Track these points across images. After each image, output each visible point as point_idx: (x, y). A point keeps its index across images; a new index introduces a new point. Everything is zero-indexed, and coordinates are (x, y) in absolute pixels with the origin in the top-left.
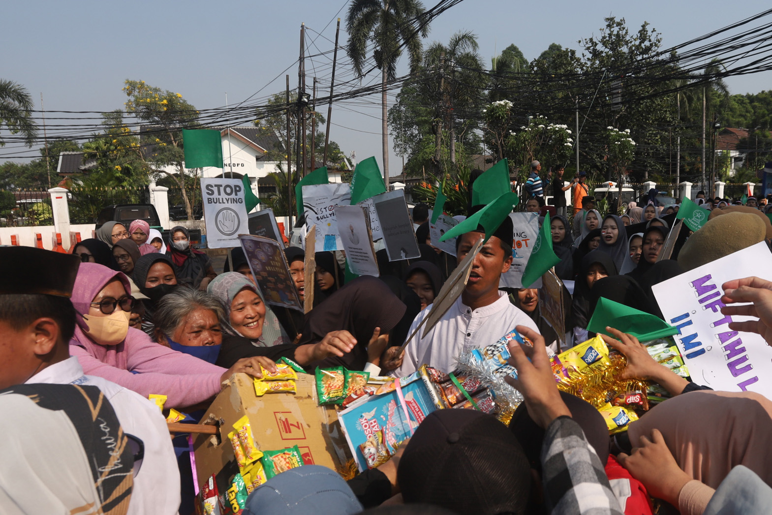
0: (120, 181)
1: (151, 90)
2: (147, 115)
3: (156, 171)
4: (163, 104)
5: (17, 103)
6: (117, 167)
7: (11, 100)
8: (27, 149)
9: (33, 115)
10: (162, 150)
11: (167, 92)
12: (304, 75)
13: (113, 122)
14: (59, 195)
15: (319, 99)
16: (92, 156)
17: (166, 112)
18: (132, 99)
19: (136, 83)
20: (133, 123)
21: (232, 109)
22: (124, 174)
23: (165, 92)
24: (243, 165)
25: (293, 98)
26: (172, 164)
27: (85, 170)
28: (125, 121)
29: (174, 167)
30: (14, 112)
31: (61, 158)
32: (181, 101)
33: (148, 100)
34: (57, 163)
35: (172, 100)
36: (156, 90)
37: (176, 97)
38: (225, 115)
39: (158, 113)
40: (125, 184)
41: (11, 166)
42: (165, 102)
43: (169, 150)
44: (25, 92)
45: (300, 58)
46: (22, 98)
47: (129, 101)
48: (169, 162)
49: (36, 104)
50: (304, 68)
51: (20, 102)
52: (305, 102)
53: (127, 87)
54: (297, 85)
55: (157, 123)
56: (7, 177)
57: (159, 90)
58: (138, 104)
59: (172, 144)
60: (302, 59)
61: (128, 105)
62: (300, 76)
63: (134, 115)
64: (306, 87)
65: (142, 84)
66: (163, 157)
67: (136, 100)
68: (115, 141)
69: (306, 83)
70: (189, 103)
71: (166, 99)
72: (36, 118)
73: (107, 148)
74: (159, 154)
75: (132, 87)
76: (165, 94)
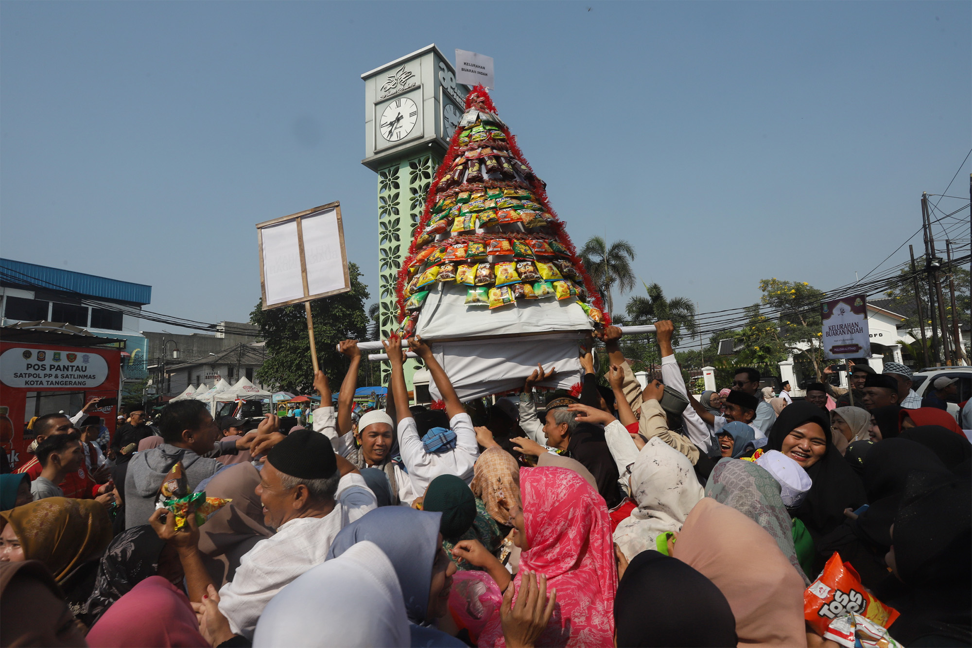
0: (761, 358)
1: (781, 284)
2: (780, 304)
3: (789, 348)
4: (791, 293)
5: (686, 311)
6: (756, 348)
7: (682, 310)
8: (692, 340)
9: (696, 317)
10: (794, 330)
11: (795, 283)
12: (932, 241)
13: (752, 314)
14: (708, 372)
15: (956, 260)
16: (741, 341)
17: (794, 299)
18: (766, 293)
19: (769, 281)
20: (768, 311)
21: (850, 288)
22: (766, 352)
23: (793, 283)
24: (881, 335)
25: (921, 265)
26: (804, 341)
27: (737, 351)
28: (761, 311)
29: (805, 343)
30: (683, 317)
31: (720, 343)
32: (808, 288)
33: (779, 292)
34: (718, 346)
35: (799, 289)
36: (785, 283)
37: (803, 286)
38: (843, 294)
39: (788, 301)
40: (766, 360)
41: (692, 352)
42: (793, 291)
43: (799, 330)
44: (690, 303)
45: (924, 226)
46: (688, 307)
47: (764, 296)
48: (800, 339)
49: (698, 310)
50: (930, 233)
51: (688, 310)
52: (936, 266)
53: (762, 285)
54: (924, 252)
55: (789, 309)
56: (690, 360)
57: (788, 283)
58: (771, 297)
59: (802, 324)
60: (926, 227)
61: (763, 298)
62: (926, 243)
63: (768, 306)
64: (936, 252)
65: (774, 281)
66: (793, 336)
67: (769, 294)
68: (754, 328)
69: (936, 248)
70: (815, 288)
71: (793, 289)
72: (698, 320)
73: (752, 333)
74: (791, 334)
75: (765, 284)
76: (793, 285)
